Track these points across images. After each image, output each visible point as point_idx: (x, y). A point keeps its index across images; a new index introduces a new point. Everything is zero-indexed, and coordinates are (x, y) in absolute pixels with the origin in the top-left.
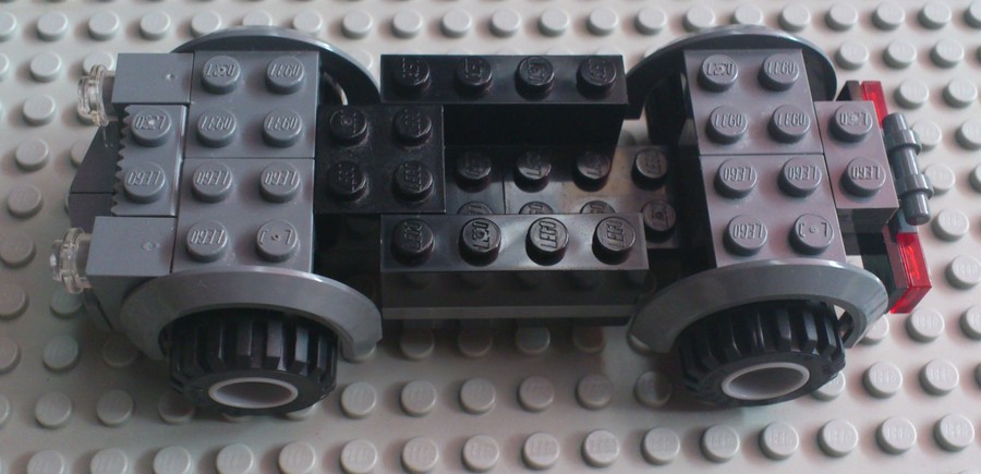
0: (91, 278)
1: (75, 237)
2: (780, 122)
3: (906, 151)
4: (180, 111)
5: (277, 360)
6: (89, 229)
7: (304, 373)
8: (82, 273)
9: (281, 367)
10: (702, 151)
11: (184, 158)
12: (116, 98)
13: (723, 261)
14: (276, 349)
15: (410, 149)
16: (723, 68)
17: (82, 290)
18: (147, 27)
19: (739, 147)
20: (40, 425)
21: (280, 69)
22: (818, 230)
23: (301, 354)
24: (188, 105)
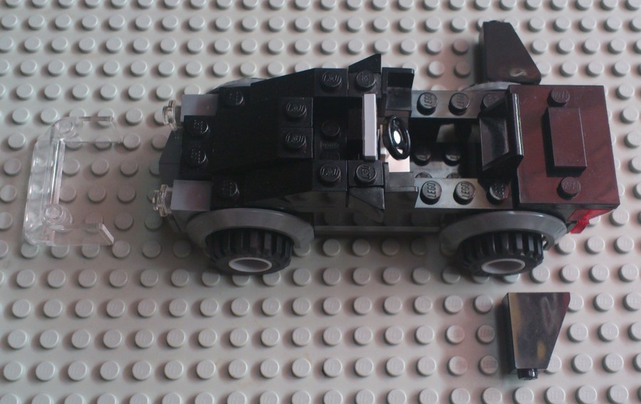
1: (165, 189)
6: (171, 185)
8: (168, 208)
17: (167, 215)
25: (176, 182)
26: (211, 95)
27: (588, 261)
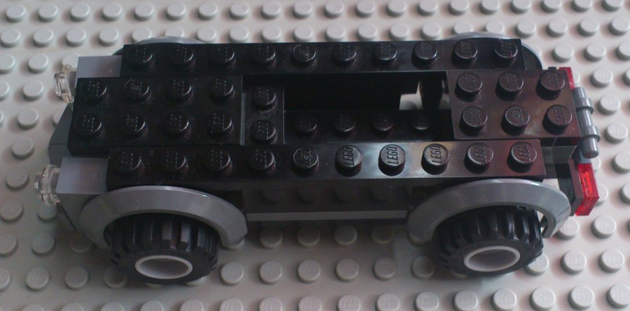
0: (59, 196)
1: (50, 171)
3: (584, 111)
6: (59, 165)
8: (54, 193)
15: (262, 113)
17: (55, 204)
18: (104, 38)
20: (29, 288)
25: (65, 160)
26: (117, 56)
27: (598, 247)
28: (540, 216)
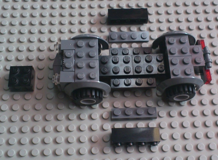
0: (60, 83)
1: (57, 75)
2: (183, 50)
3: (207, 54)
4: (73, 51)
5: (94, 96)
6: (59, 73)
7: (98, 98)
8: (58, 82)
9: (94, 97)
10: (169, 56)
11: (75, 60)
12: (62, 49)
13: (172, 77)
14: (94, 94)
16: (173, 40)
17: (58, 84)
19: (175, 55)
20: (47, 109)
21: (91, 43)
22: (189, 71)
23: (98, 95)
24: (75, 50)
28: (195, 85)
